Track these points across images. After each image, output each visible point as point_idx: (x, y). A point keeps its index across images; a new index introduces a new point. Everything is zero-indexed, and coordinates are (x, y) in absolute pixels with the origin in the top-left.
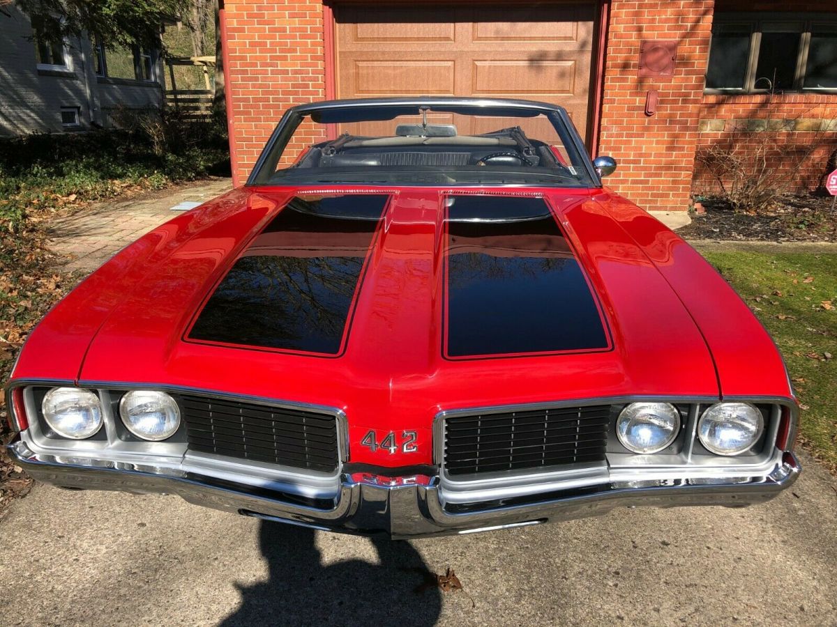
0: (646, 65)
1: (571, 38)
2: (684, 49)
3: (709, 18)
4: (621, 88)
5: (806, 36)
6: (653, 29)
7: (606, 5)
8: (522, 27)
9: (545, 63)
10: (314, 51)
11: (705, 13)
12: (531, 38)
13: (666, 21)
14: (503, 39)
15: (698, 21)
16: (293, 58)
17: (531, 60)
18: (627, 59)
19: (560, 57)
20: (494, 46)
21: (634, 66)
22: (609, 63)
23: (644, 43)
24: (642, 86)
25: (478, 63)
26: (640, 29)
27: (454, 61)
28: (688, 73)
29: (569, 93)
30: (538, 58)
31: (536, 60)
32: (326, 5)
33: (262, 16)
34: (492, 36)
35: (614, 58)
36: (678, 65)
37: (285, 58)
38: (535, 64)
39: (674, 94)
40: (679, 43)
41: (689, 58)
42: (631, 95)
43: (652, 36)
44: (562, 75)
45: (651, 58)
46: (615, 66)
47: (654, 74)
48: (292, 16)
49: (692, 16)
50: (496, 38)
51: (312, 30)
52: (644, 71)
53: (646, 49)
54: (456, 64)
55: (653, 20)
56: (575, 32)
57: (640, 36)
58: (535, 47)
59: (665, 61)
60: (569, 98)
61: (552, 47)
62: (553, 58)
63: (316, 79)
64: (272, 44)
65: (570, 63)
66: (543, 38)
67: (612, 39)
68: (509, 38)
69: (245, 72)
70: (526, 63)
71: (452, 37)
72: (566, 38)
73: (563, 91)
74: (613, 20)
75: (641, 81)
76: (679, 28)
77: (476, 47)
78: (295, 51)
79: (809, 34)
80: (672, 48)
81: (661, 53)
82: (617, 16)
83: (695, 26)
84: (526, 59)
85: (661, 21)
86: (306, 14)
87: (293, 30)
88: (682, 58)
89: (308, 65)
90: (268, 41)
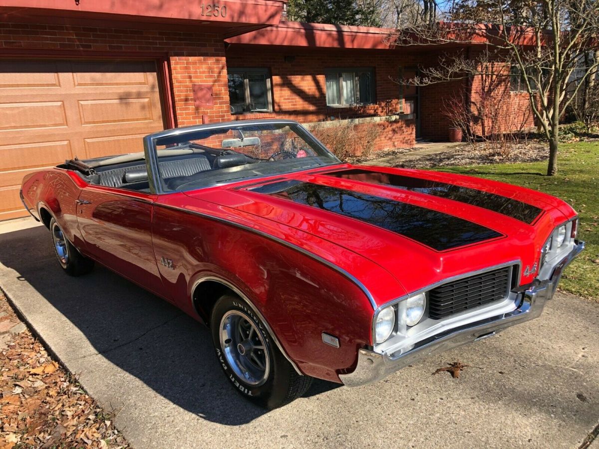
0: (198, 99)
1: (144, 84)
2: (216, 88)
3: (225, 71)
4: (187, 114)
5: (247, 81)
6: (196, 77)
7: (166, 62)
8: (110, 76)
9: (131, 100)
11: (223, 68)
12: (117, 84)
13: (204, 72)
14: (97, 84)
15: (220, 73)
17: (121, 99)
18: (186, 96)
19: (139, 95)
20: (90, 90)
21: (191, 99)
22: (176, 99)
23: (194, 85)
24: (198, 113)
25: (82, 102)
26: (190, 77)
27: (62, 101)
28: (221, 103)
29: (150, 120)
30: (124, 97)
31: (124, 98)
34: (90, 83)
35: (179, 96)
36: (215, 99)
38: (124, 101)
39: (217, 116)
40: (213, 85)
41: (220, 94)
42: (194, 118)
43: (198, 81)
44: (143, 107)
45: (200, 94)
46: (181, 100)
47: (204, 104)
49: (216, 70)
50: (92, 84)
52: (197, 103)
53: (196, 89)
54: (65, 103)
55: (196, 72)
56: (146, 79)
57: (191, 81)
58: (122, 90)
59: (208, 96)
60: (151, 123)
61: (134, 89)
62: (134, 97)
65: (146, 100)
66: (126, 84)
67: (175, 84)
68: (102, 84)
70: (117, 101)
71: (57, 84)
72: (141, 84)
73: (146, 119)
74: (173, 72)
75: (197, 108)
76: (211, 77)
77: (78, 90)
79: (248, 80)
80: (210, 88)
81: (204, 91)
82: (175, 69)
83: (219, 75)
84: (117, 98)
85: (200, 73)
88: (216, 94)
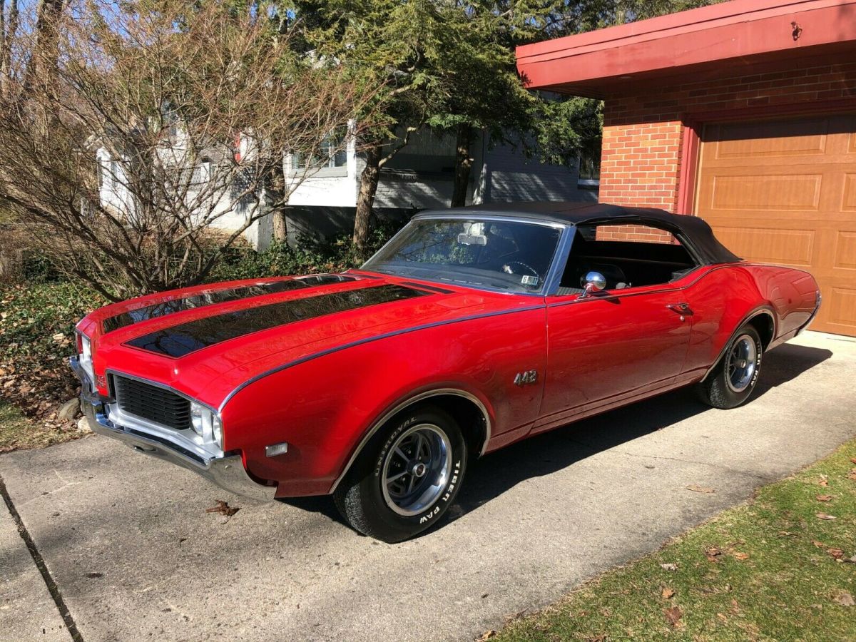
10: (670, 168)
16: (651, 175)
27: (822, 174)
32: (687, 126)
33: (630, 139)
37: (644, 175)
48: (654, 138)
51: (670, 149)
63: (668, 194)
64: (635, 163)
69: (611, 188)
71: (822, 150)
78: (652, 168)
86: (665, 135)
87: (654, 149)
89: (662, 181)
90: (632, 161)
